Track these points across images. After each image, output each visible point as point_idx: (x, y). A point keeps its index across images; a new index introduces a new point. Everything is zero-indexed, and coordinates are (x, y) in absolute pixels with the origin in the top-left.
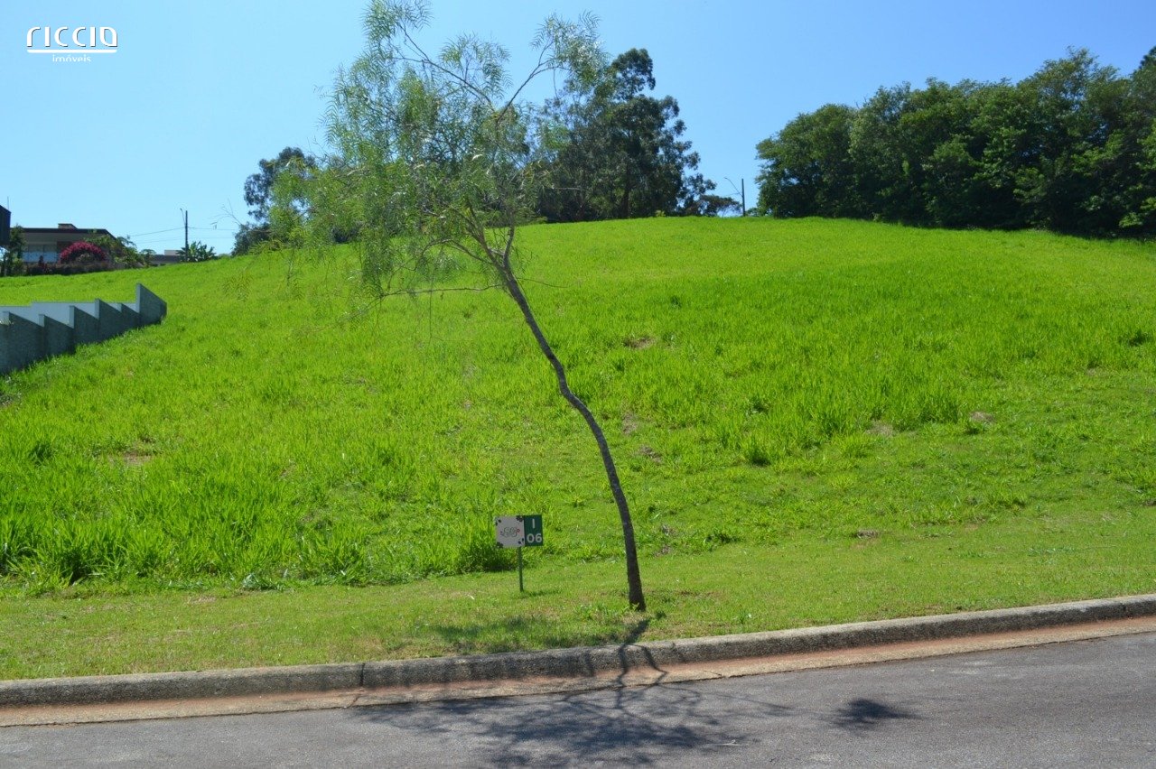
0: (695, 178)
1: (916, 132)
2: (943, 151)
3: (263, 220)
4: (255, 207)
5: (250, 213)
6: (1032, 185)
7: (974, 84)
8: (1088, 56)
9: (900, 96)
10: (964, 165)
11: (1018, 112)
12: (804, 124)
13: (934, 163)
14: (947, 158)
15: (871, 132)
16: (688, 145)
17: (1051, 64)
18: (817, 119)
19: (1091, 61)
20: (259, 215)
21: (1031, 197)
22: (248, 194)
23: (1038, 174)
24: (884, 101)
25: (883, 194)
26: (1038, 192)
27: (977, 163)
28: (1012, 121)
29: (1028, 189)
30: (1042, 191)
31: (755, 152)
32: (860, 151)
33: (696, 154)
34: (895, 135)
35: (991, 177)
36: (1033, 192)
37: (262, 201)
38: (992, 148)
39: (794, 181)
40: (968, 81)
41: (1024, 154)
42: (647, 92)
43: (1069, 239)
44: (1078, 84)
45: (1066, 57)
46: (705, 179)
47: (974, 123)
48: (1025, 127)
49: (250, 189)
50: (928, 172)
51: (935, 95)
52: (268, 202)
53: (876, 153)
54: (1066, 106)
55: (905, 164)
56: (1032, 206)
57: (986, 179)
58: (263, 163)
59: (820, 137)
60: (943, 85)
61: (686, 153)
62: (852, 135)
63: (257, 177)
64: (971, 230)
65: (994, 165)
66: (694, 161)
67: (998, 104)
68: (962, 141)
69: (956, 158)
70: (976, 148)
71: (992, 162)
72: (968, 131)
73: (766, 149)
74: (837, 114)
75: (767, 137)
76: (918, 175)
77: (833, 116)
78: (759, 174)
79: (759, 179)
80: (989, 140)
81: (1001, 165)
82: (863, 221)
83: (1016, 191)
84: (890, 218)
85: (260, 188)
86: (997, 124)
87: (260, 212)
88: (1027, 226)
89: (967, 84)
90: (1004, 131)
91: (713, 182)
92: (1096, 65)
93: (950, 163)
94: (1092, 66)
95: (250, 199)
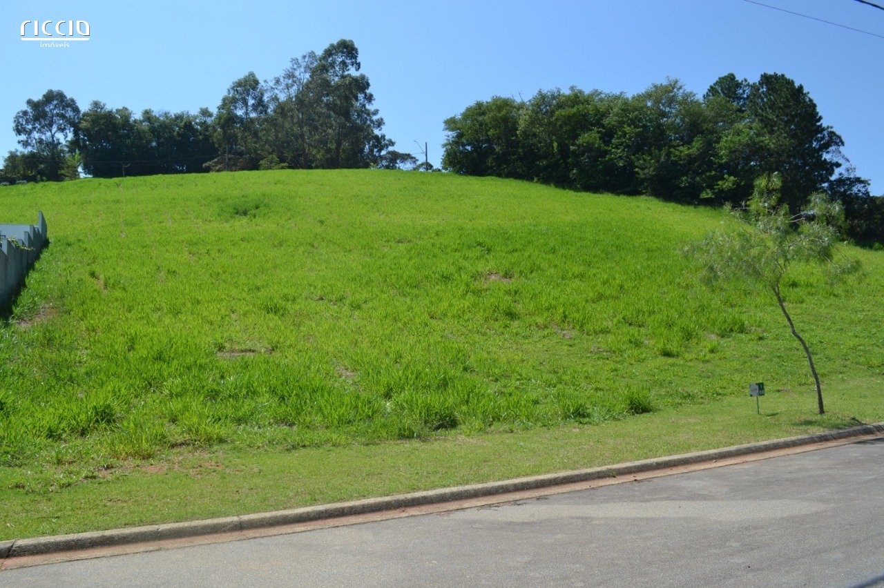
0: (380, 136)
1: (565, 123)
2: (585, 138)
3: (29, 149)
4: (23, 137)
5: (19, 142)
6: (646, 167)
7: (601, 93)
8: (679, 84)
9: (554, 97)
10: (599, 149)
11: (636, 117)
12: (478, 111)
13: (579, 146)
14: (587, 143)
15: (532, 122)
16: (376, 112)
17: (656, 87)
18: (493, 108)
19: (680, 88)
20: (26, 144)
21: (645, 174)
22: (17, 126)
23: (651, 159)
24: (542, 99)
25: (541, 164)
26: (650, 171)
27: (607, 148)
28: (633, 122)
29: (643, 169)
30: (653, 171)
31: (443, 126)
32: (524, 132)
33: (382, 119)
34: (550, 123)
35: (616, 159)
36: (646, 171)
37: (29, 133)
38: (618, 138)
39: (469, 148)
40: (596, 91)
41: (639, 146)
42: (353, 72)
43: (672, 205)
44: (672, 101)
45: (665, 83)
46: (387, 138)
47: (606, 121)
48: (641, 127)
49: (19, 122)
50: (574, 152)
51: (577, 99)
52: (36, 135)
53: (535, 135)
54: (664, 115)
55: (555, 144)
56: (643, 181)
57: (612, 159)
58: (29, 102)
59: (495, 119)
60: (580, 92)
61: (375, 118)
62: (521, 122)
63: (25, 113)
64: (602, 193)
65: (619, 151)
66: (380, 123)
67: (623, 110)
68: (598, 132)
69: (593, 144)
70: (607, 136)
71: (618, 149)
72: (603, 126)
73: (451, 124)
74: (507, 105)
75: (452, 116)
76: (564, 150)
77: (503, 105)
78: (445, 142)
79: (444, 146)
80: (616, 133)
81: (624, 150)
83: (637, 170)
84: (546, 181)
85: (27, 122)
86: (621, 123)
87: (27, 141)
88: (640, 193)
89: (596, 93)
90: (627, 129)
91: (393, 141)
92: (685, 90)
93: (589, 147)
94: (681, 91)
95: (19, 130)
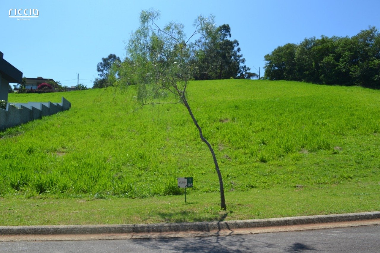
0: (244, 66)
1: (317, 53)
2: (326, 59)
3: (103, 77)
4: (100, 73)
5: (99, 75)
6: (356, 71)
7: (337, 37)
8: (376, 29)
9: (312, 41)
10: (333, 64)
11: (351, 47)
12: (280, 50)
13: (323, 63)
14: (327, 62)
15: (301, 53)
16: (241, 56)
17: (363, 31)
18: (284, 48)
19: (376, 30)
20: (101, 75)
21: (355, 75)
22: (98, 69)
23: (358, 67)
24: (307, 42)
25: (306, 73)
26: (358, 73)
27: (337, 63)
28: (349, 50)
29: (354, 72)
30: (359, 73)
31: (264, 59)
32: (299, 59)
33: (244, 59)
34: (310, 54)
35: (342, 68)
36: (356, 73)
37: (102, 71)
38: (342, 58)
39: (276, 68)
40: (335, 36)
41: (353, 61)
42: (228, 38)
43: (368, 89)
44: (372, 38)
45: (368, 29)
46: (247, 67)
47: (336, 50)
48: (354, 52)
49: (99, 67)
50: (321, 66)
51: (324, 41)
52: (105, 72)
53: (304, 59)
54: (368, 45)
55: (313, 63)
56: (356, 78)
57: (340, 69)
58: (103, 59)
59: (285, 54)
60: (326, 38)
61: (241, 58)
62: (296, 54)
63: (101, 63)
64: (335, 85)
65: (343, 64)
66: (243, 61)
67: (345, 44)
68: (333, 56)
69: (330, 62)
70: (337, 59)
71: (342, 63)
72: (335, 53)
73: (267, 57)
74: (291, 46)
75: (268, 54)
76: (317, 67)
77: (290, 47)
78: (265, 66)
79: (265, 67)
80: (342, 56)
81: (345, 64)
82: (299, 82)
83: (350, 73)
84: (308, 81)
85: (102, 67)
86: (344, 51)
87: (102, 74)
88: (354, 85)
89: (334, 37)
90: (347, 53)
91: (250, 68)
92: (378, 32)
93: (328, 63)
94: (376, 32)
95: (99, 70)
